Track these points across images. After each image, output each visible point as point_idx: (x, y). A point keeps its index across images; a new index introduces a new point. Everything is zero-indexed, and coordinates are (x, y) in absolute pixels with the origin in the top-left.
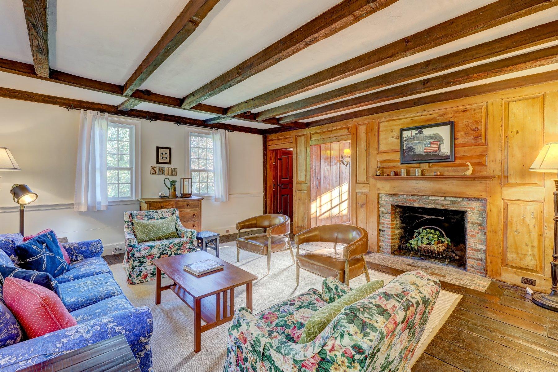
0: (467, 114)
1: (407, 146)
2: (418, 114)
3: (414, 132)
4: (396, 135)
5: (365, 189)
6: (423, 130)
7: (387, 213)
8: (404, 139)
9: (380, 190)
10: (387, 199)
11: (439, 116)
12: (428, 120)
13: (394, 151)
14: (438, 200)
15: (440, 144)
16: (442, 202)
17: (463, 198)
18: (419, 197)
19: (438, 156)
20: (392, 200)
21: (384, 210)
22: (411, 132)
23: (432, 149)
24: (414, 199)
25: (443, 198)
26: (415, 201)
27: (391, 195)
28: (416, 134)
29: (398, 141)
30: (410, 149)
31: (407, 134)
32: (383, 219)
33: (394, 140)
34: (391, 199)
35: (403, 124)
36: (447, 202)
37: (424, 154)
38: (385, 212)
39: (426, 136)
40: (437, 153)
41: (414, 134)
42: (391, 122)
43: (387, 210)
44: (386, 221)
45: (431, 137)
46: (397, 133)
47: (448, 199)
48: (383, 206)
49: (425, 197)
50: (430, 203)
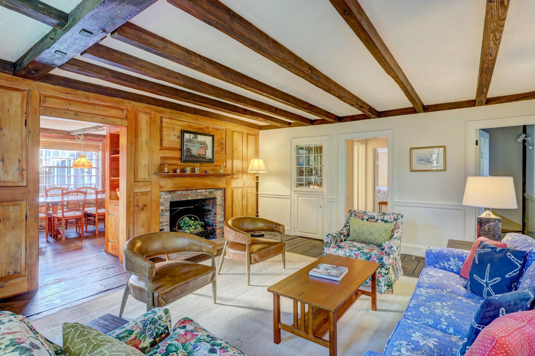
0: (218, 131)
1: (187, 147)
2: (192, 121)
3: (192, 136)
4: (177, 134)
5: (146, 189)
6: (198, 136)
7: (166, 211)
8: (185, 140)
9: (163, 188)
10: (166, 197)
11: (205, 128)
12: (199, 129)
13: (174, 149)
14: (202, 192)
15: (206, 150)
16: (205, 193)
17: (214, 189)
18: (191, 192)
19: (205, 158)
20: (171, 197)
21: (164, 208)
22: (190, 135)
23: (202, 152)
24: (188, 193)
25: (205, 190)
26: (188, 195)
27: (170, 192)
28: (193, 138)
29: (179, 140)
30: (189, 150)
31: (187, 136)
32: (162, 218)
33: (175, 138)
34: (170, 196)
35: (182, 126)
36: (207, 193)
37: (197, 156)
38: (164, 210)
39: (199, 142)
40: (205, 156)
41: (191, 138)
42: (173, 121)
43: (166, 207)
44: (165, 218)
45: (201, 143)
46: (178, 133)
47: (208, 190)
48: (162, 205)
49: (195, 191)
50: (198, 195)
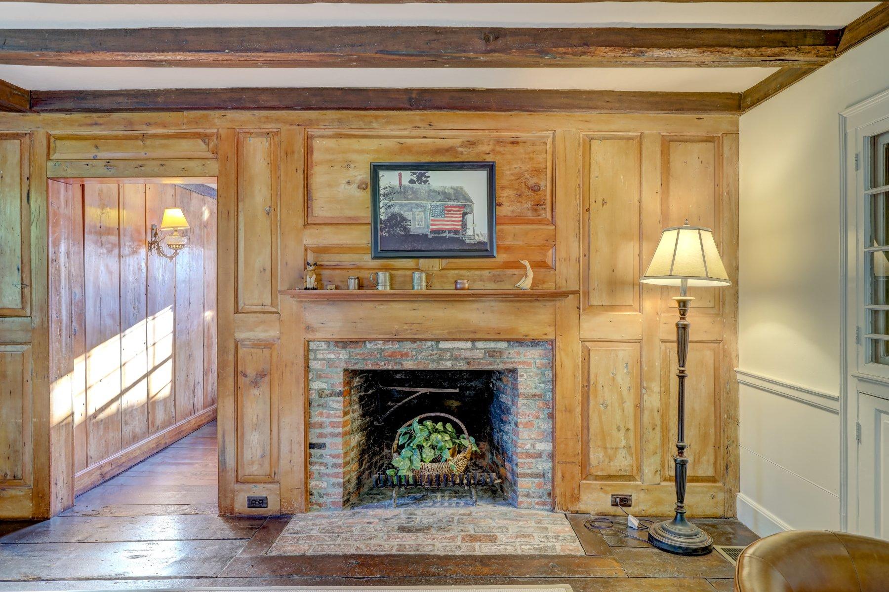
0: (520, 149)
1: (390, 211)
2: (415, 132)
3: (407, 176)
4: (361, 177)
5: (266, 330)
6: (429, 173)
7: (331, 395)
8: (382, 192)
9: (313, 331)
10: (332, 356)
11: (462, 146)
12: (438, 151)
14: (458, 348)
15: (464, 214)
17: (508, 341)
18: (414, 346)
19: (461, 241)
20: (347, 357)
21: (325, 386)
22: (400, 176)
23: (448, 223)
24: (404, 351)
25: (470, 345)
26: (406, 355)
27: (344, 343)
28: (412, 181)
29: (366, 195)
30: (397, 220)
31: (388, 179)
32: (321, 414)
33: (354, 191)
34: (343, 354)
35: (377, 151)
37: (431, 236)
38: (327, 392)
39: (434, 191)
40: (460, 235)
41: (405, 182)
42: (344, 141)
43: (332, 385)
44: (329, 416)
45: (445, 195)
47: (480, 345)
48: (319, 377)
49: (429, 344)
50: (440, 358)
